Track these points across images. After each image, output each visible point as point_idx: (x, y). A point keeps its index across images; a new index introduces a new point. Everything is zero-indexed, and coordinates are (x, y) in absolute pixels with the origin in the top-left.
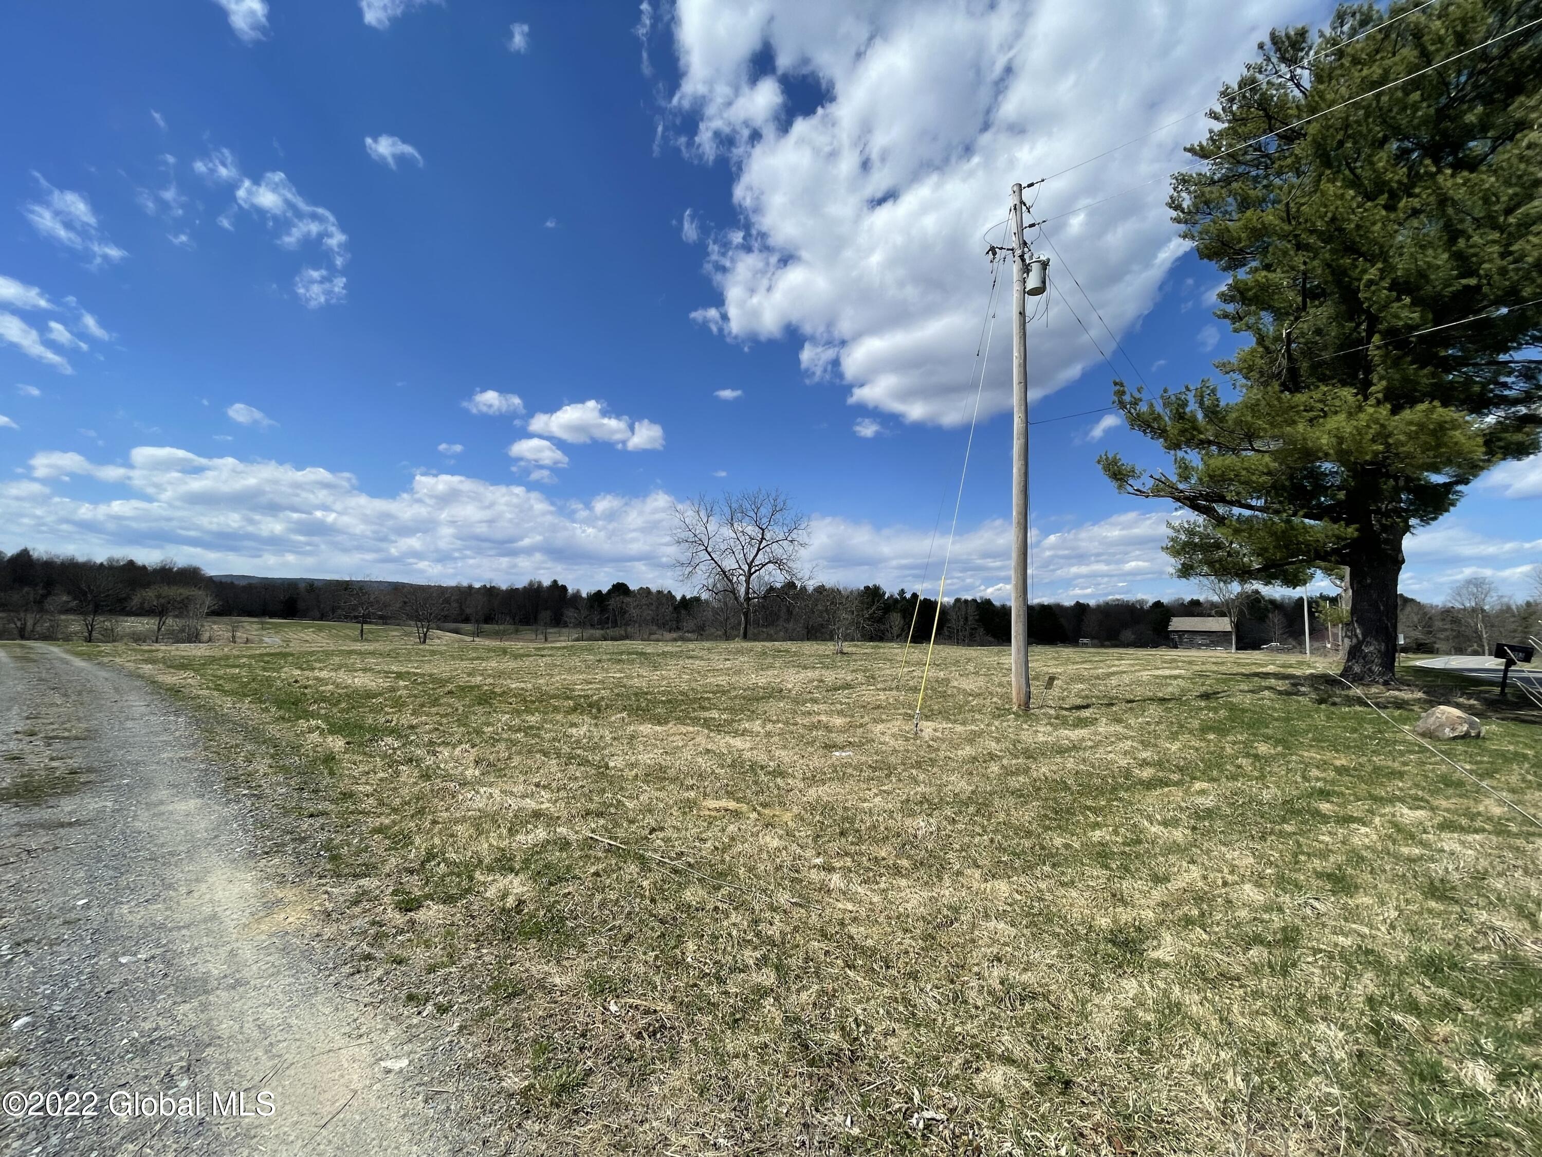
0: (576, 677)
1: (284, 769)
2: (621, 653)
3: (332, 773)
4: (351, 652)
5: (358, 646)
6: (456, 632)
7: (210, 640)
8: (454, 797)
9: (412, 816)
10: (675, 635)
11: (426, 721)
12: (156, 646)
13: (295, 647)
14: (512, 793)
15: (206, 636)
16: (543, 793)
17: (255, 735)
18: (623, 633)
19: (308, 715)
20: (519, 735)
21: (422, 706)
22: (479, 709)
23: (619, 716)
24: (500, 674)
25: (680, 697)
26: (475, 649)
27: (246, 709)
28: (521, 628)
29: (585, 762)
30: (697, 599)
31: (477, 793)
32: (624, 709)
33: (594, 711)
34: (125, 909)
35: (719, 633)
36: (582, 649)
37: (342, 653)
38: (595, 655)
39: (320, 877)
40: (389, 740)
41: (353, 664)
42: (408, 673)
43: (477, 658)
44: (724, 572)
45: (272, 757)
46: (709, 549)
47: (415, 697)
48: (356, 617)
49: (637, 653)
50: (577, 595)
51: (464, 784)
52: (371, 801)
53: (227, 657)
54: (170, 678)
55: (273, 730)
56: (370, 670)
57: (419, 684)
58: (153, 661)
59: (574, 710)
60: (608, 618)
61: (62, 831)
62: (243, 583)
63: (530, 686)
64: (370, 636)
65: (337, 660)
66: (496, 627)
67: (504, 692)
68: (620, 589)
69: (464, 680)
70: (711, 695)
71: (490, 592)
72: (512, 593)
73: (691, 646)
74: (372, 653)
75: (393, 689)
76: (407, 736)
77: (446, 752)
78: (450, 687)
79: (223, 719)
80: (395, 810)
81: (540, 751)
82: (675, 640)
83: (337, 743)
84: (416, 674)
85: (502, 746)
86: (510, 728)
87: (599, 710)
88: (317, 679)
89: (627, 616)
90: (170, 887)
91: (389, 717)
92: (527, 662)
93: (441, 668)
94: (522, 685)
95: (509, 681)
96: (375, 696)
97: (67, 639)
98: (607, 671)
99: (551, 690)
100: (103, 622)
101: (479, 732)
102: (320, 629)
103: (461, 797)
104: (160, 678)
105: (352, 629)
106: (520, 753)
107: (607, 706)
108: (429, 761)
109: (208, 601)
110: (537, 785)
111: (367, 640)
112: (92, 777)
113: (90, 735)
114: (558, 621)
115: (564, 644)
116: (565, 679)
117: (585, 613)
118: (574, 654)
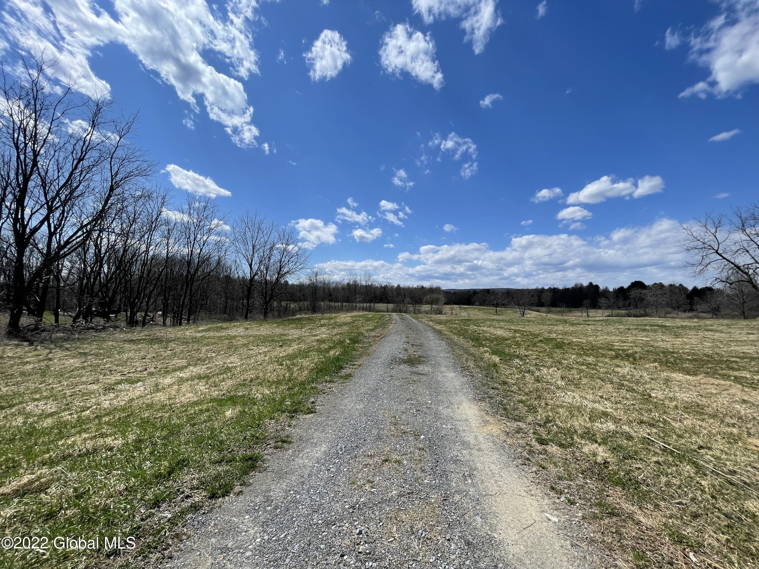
0: (614, 338)
1: (479, 366)
2: (645, 325)
3: (497, 372)
4: (493, 320)
5: (495, 317)
6: (538, 311)
7: (445, 314)
8: (554, 394)
9: (535, 398)
10: (690, 314)
11: (532, 354)
12: (431, 316)
13: (472, 317)
14: (586, 399)
15: (444, 312)
16: (606, 402)
17: (466, 351)
18: (643, 312)
19: (483, 346)
20: (584, 367)
21: (529, 346)
22: (558, 351)
23: (652, 365)
24: (566, 333)
25: (705, 358)
26: (549, 320)
27: (462, 341)
28: (572, 309)
29: (631, 390)
30: (709, 289)
31: (566, 394)
32: (655, 361)
33: (631, 359)
34: (441, 408)
35: (736, 313)
36: (614, 322)
37: (490, 320)
38: (624, 325)
39: (501, 416)
40: (517, 360)
41: (495, 325)
42: (519, 330)
43: (552, 325)
44: (738, 267)
45: (474, 361)
46: (720, 251)
47: (524, 341)
48: (493, 305)
49: (658, 326)
50: (606, 291)
51: (558, 388)
52: (515, 387)
53: (451, 320)
54: (438, 327)
55: (472, 350)
56: (502, 328)
57: (525, 336)
58: (432, 321)
59: (616, 357)
60: (630, 303)
61: (421, 376)
62: (453, 292)
63: (584, 341)
64: (500, 313)
65: (488, 323)
66: (559, 309)
67: (569, 343)
68: (638, 285)
69: (546, 335)
70: (738, 360)
71: (554, 291)
72: (566, 291)
73: (708, 322)
74: (502, 321)
75: (514, 337)
76: (525, 360)
77: (545, 370)
78: (540, 338)
79: (456, 344)
80: (527, 394)
81: (599, 378)
82: (690, 318)
83: (497, 359)
84: (523, 331)
85: (574, 372)
86: (577, 363)
87: (635, 359)
88: (483, 330)
89: (645, 301)
90: (452, 404)
91: (515, 350)
92: (580, 328)
93: (535, 329)
94: (579, 340)
95: (571, 337)
96: (507, 340)
97: (410, 313)
98: (636, 336)
99: (598, 344)
100: (418, 307)
101: (560, 363)
102: (480, 310)
103: (558, 395)
104: (435, 327)
105: (492, 309)
106: (586, 377)
107: (641, 358)
108: (537, 373)
109: (443, 299)
110: (602, 397)
111: (498, 315)
112: (425, 359)
113: (421, 345)
114: (595, 305)
115: (601, 318)
116: (606, 339)
117: (612, 300)
118: (610, 325)
